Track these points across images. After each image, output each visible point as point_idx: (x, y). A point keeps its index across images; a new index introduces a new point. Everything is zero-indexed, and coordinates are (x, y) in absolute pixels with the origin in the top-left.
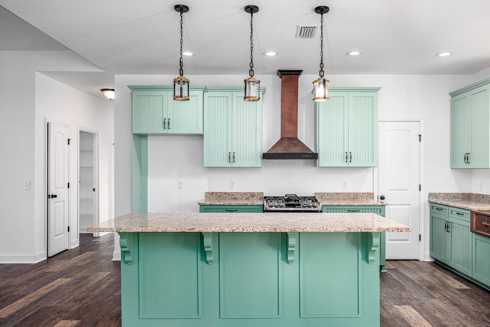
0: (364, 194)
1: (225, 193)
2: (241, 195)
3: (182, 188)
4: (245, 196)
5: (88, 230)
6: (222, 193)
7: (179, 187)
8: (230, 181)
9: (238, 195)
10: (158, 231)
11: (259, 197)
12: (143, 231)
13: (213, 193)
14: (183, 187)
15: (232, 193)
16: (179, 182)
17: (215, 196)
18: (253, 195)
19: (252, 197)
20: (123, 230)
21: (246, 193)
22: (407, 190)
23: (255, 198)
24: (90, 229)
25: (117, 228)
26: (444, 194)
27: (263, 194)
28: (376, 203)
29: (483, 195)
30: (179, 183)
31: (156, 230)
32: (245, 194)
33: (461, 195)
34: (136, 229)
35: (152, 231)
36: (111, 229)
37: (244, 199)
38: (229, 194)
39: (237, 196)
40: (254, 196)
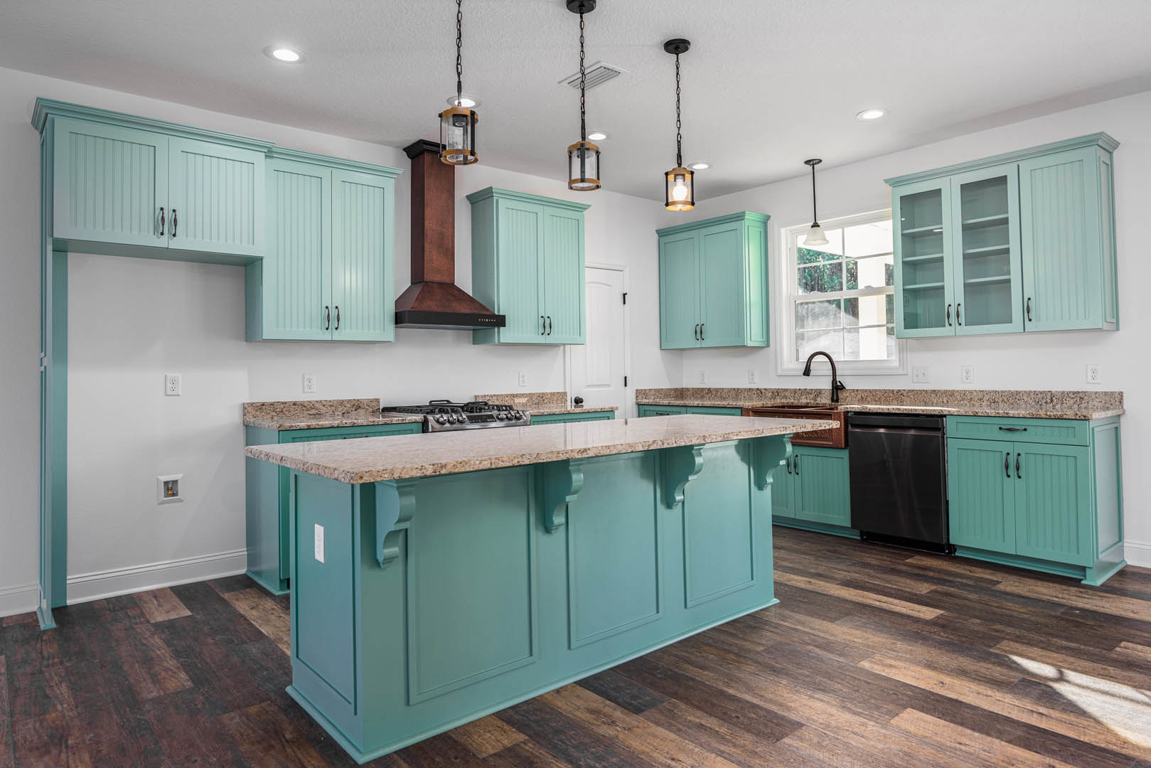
0: (553, 394)
1: (295, 404)
2: (331, 406)
3: (178, 395)
4: (340, 410)
5: (362, 477)
6: (285, 403)
7: (169, 392)
8: (303, 376)
9: (324, 406)
10: (524, 463)
11: (371, 410)
12: (493, 467)
13: (263, 405)
14: (180, 393)
15: (310, 402)
16: (168, 380)
17: (268, 411)
18: (357, 405)
19: (356, 410)
20: (448, 467)
21: (343, 401)
22: (609, 385)
23: (361, 411)
24: (367, 474)
25: (433, 465)
26: (655, 390)
27: (379, 402)
28: (569, 408)
29: (709, 389)
30: (168, 383)
31: (520, 459)
32: (341, 403)
33: (673, 391)
34: (478, 462)
35: (510, 465)
36: (420, 467)
37: (338, 415)
38: (302, 405)
39: (323, 410)
40: (360, 407)
